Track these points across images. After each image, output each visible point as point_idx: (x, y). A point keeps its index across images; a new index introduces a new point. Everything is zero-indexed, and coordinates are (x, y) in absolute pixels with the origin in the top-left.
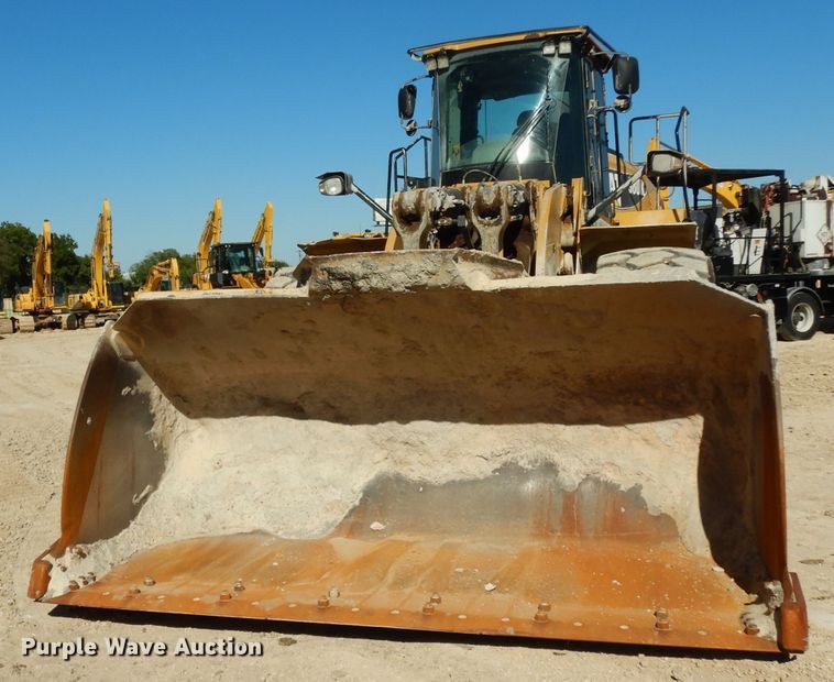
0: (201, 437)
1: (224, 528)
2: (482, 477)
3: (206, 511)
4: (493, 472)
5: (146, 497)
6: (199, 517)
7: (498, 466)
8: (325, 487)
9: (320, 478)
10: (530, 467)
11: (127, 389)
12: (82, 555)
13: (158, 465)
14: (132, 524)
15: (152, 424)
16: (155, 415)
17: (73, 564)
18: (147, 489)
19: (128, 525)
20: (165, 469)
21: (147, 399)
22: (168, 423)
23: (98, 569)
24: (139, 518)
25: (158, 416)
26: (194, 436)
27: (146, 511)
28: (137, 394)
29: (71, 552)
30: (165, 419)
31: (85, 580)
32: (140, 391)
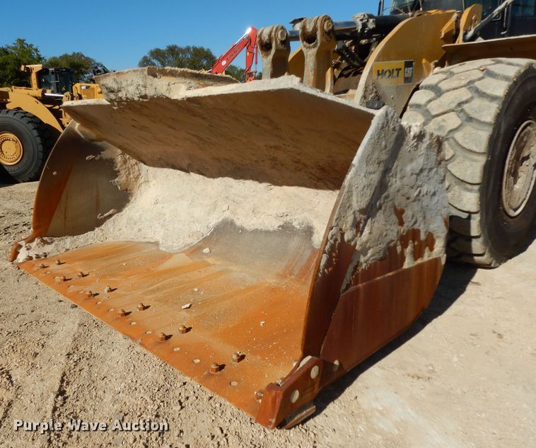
0: (154, 185)
1: (144, 238)
2: (272, 229)
3: (140, 227)
4: (279, 227)
5: (111, 216)
6: (136, 229)
7: (281, 223)
8: (194, 222)
9: (193, 217)
10: (298, 227)
11: (91, 157)
12: (45, 243)
13: (122, 199)
14: (97, 229)
15: (117, 176)
16: (119, 171)
17: (36, 248)
18: (111, 212)
19: (93, 229)
20: (128, 201)
21: (111, 162)
22: (132, 176)
23: (52, 251)
24: (103, 227)
25: (123, 172)
26: (151, 184)
27: (109, 223)
28: (101, 159)
29: (37, 240)
30: (129, 174)
31: (38, 257)
32: (104, 158)
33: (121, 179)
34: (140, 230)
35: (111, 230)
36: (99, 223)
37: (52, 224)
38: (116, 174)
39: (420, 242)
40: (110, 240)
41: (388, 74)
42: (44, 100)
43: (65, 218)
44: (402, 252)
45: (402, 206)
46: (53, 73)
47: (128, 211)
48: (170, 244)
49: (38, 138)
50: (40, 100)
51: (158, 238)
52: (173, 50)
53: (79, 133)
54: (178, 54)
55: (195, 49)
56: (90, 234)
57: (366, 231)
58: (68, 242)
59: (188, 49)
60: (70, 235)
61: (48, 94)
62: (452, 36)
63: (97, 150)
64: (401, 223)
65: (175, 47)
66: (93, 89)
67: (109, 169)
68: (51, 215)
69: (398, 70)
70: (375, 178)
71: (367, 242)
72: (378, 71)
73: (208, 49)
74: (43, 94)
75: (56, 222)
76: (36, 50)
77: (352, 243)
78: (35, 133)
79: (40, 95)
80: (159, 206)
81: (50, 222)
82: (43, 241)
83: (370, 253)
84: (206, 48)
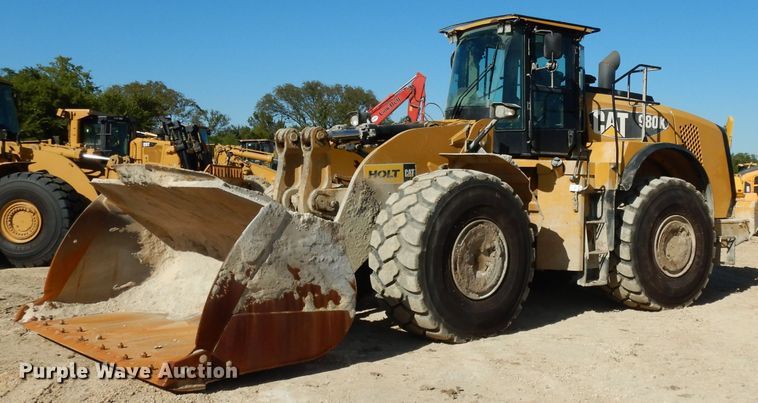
1: (157, 310)
3: (156, 300)
5: (127, 288)
6: (151, 302)
11: (115, 229)
12: (54, 307)
13: (142, 272)
14: (110, 300)
15: (140, 250)
16: (142, 245)
17: (44, 310)
18: (129, 284)
19: (107, 300)
20: (150, 275)
21: (136, 236)
22: (156, 250)
23: (59, 315)
24: (117, 298)
25: (147, 246)
26: (176, 260)
27: (124, 296)
28: (125, 232)
29: (46, 304)
30: (154, 248)
31: (43, 318)
32: (129, 231)
33: (144, 253)
34: (154, 303)
35: (126, 302)
36: (114, 294)
37: (64, 290)
38: (139, 247)
39: (321, 296)
40: (123, 311)
41: (382, 174)
42: (82, 163)
43: (79, 285)
44: (301, 300)
45: (297, 266)
46: (103, 122)
47: (149, 285)
48: (177, 313)
49: (66, 210)
50: (76, 163)
51: (169, 310)
52: (313, 89)
53: (107, 207)
54: (321, 95)
55: (349, 90)
56: (102, 304)
57: (256, 277)
58: (77, 309)
59: (338, 88)
60: (80, 302)
61: (90, 155)
62: (459, 145)
63: (122, 223)
64: (297, 278)
65: (318, 84)
66: (161, 147)
67: (134, 242)
68: (65, 280)
69: (396, 172)
70: (263, 244)
71: (256, 284)
72: (370, 172)
73: (370, 91)
74: (81, 155)
75: (69, 288)
76: (87, 76)
77: (243, 283)
78: (62, 203)
79: (78, 157)
80: (179, 281)
81: (62, 287)
82: (51, 305)
83: (262, 293)
84: (366, 89)
